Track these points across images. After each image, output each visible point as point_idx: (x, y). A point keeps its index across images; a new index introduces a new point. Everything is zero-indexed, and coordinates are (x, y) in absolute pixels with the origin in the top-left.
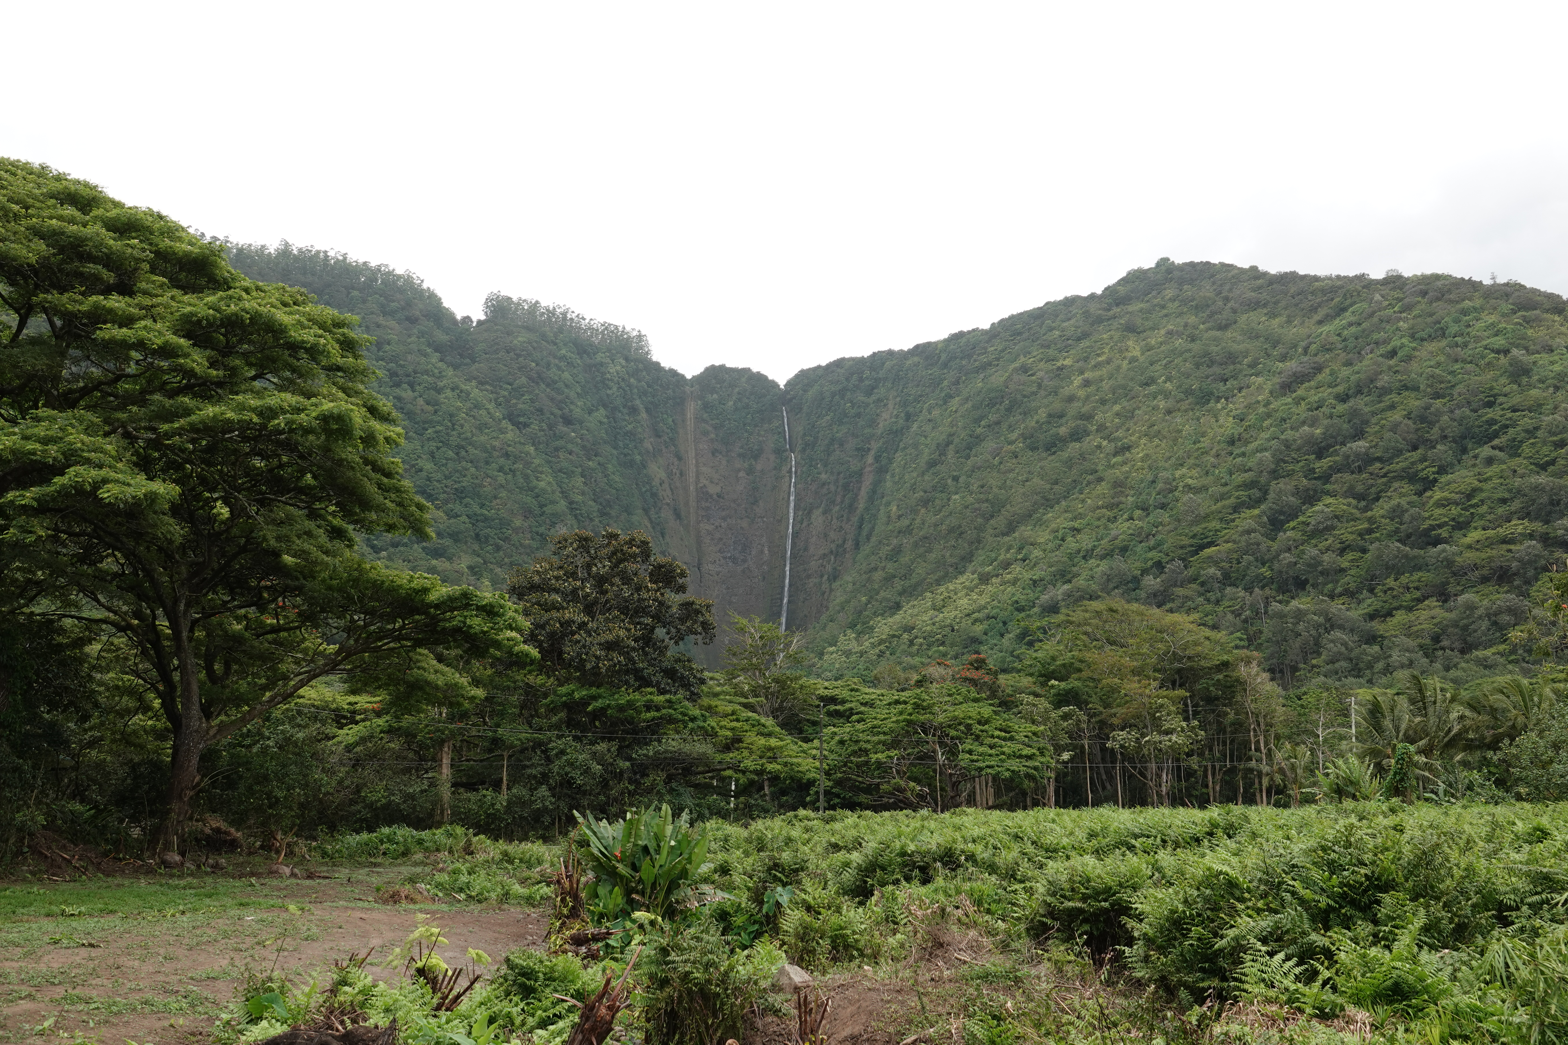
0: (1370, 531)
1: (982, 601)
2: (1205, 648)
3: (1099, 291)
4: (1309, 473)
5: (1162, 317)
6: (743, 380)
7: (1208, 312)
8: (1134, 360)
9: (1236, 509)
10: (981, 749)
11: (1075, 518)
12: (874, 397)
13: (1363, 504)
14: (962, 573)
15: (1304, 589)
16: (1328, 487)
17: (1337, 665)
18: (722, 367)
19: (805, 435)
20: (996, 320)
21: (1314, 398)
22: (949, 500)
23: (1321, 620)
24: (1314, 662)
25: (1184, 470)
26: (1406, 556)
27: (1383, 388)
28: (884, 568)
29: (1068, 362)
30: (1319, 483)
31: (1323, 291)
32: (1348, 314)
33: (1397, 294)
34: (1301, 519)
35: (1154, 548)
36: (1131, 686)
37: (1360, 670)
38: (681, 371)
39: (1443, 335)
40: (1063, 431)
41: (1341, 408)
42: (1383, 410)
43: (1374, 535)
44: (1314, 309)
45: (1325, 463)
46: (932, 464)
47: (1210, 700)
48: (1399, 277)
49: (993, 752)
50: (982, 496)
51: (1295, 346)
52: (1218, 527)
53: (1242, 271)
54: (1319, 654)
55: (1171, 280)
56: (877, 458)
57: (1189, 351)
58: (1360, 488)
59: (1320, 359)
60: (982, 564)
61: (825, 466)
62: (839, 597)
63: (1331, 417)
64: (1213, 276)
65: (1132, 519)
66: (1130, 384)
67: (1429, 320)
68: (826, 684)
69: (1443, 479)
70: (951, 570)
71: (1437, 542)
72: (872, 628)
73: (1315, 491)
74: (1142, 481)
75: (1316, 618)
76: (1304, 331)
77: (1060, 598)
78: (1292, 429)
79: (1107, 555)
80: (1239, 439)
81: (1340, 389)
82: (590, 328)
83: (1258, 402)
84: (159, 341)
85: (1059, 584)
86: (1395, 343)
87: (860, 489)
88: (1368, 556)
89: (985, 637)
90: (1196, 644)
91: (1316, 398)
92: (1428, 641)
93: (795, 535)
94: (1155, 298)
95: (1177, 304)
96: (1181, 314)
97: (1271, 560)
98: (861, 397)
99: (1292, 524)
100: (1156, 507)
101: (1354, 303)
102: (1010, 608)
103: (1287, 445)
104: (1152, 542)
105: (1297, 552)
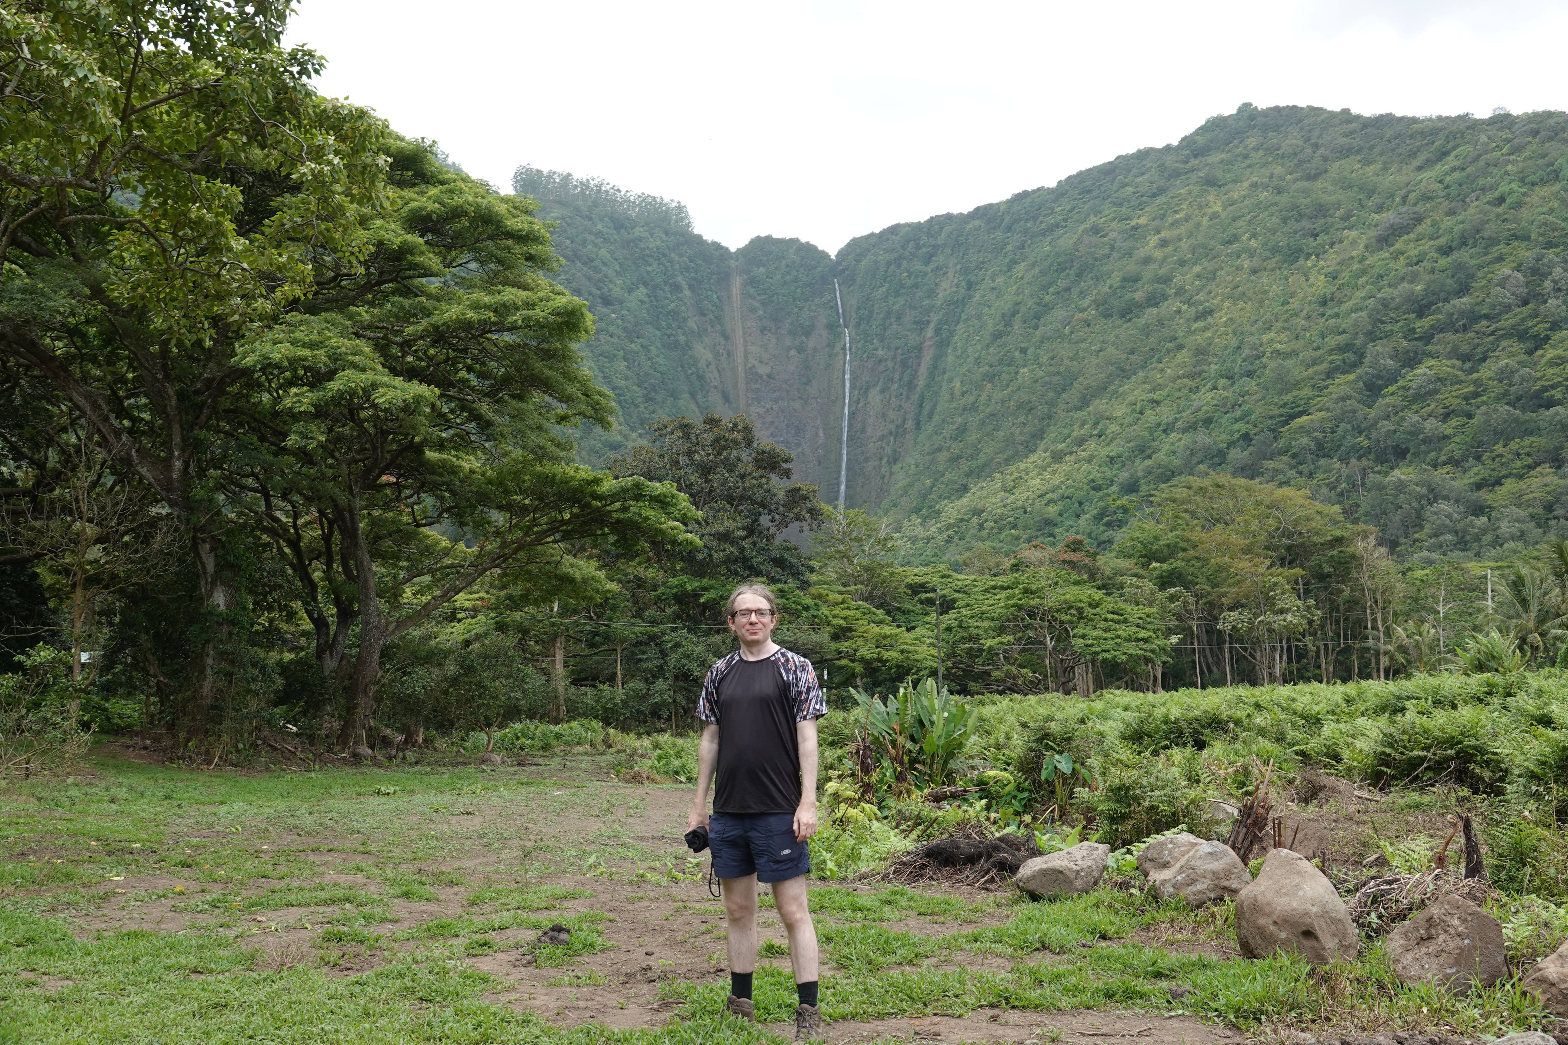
0: (1476, 395)
1: (1056, 481)
2: (1317, 523)
3: (1175, 142)
4: (1410, 333)
5: (1245, 169)
6: (792, 251)
7: (1296, 161)
8: (1215, 216)
9: (1329, 375)
10: (1095, 633)
11: (1154, 390)
12: (932, 266)
13: (1468, 365)
14: (1032, 451)
15: (1404, 458)
16: (1429, 348)
17: (1441, 538)
18: (769, 238)
19: (859, 308)
20: (1063, 178)
21: (1413, 251)
22: (1017, 373)
23: (1424, 491)
24: (1416, 536)
25: (1272, 334)
26: (1516, 420)
27: (1490, 238)
28: (949, 448)
29: (1142, 221)
30: (1420, 344)
31: (1422, 134)
32: (1450, 158)
33: (1506, 134)
34: (1401, 383)
35: (1241, 419)
36: (1243, 564)
37: (1466, 543)
38: (724, 244)
39: (1557, 179)
40: (1139, 296)
41: (1444, 262)
42: (1490, 263)
43: (1480, 399)
44: (1413, 154)
45: (1426, 322)
46: (997, 336)
47: (1322, 577)
48: (1508, 116)
49: (1108, 635)
50: (1052, 369)
51: (1392, 196)
52: (1310, 394)
53: (1333, 114)
54: (1422, 527)
55: (1254, 126)
56: (938, 332)
57: (1276, 204)
58: (1465, 348)
59: (1420, 208)
60: (1054, 442)
61: (882, 340)
62: (900, 480)
63: (1433, 272)
64: (1300, 121)
65: (1216, 388)
66: (1212, 243)
67: (1541, 162)
68: (916, 571)
69: (1556, 336)
70: (1021, 448)
71: (1550, 404)
72: (939, 513)
73: (1416, 353)
74: (1226, 348)
75: (1418, 489)
76: (1401, 179)
77: (1140, 474)
78: (1390, 286)
79: (1191, 427)
80: (1332, 299)
81: (1442, 241)
82: (627, 200)
83: (1352, 258)
84: (398, 241)
85: (1138, 461)
86: (1504, 188)
87: (919, 365)
88: (1474, 421)
89: (1059, 519)
90: (1308, 519)
91: (1416, 252)
92: (1540, 511)
93: (852, 415)
94: (1237, 147)
95: (1261, 153)
96: (1265, 165)
97: (1368, 429)
98: (918, 266)
99: (1391, 389)
100: (1242, 376)
101: (1458, 146)
102: (1086, 487)
103: (1385, 304)
104: (1238, 413)
105: (1397, 419)
